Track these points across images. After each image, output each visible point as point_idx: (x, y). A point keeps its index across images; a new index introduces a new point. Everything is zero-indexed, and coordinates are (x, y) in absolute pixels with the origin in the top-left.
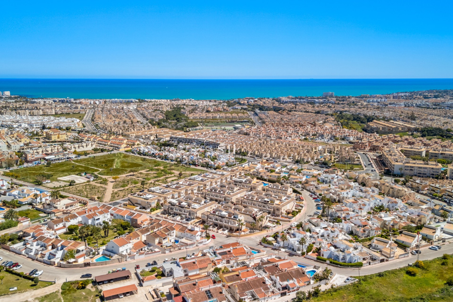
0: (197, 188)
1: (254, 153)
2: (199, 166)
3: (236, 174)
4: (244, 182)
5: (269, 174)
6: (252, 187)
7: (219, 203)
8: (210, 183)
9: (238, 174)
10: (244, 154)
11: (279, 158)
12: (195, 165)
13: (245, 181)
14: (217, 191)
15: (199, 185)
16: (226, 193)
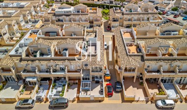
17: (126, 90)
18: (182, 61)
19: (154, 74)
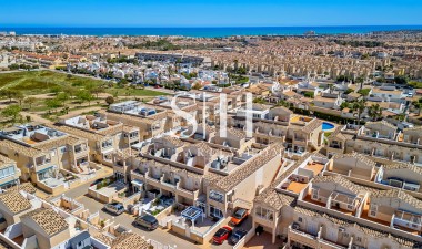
0: (118, 137)
1: (259, 68)
2: (161, 87)
3: (234, 99)
4: (263, 118)
5: (303, 98)
6: (292, 134)
7: (177, 210)
8: (164, 121)
9: (238, 98)
10: (242, 71)
11: (305, 75)
12: (155, 85)
13: (267, 116)
14: (174, 159)
15: (126, 129)
16: (207, 167)
17: (247, 245)
18: (366, 230)
19: (304, 235)
